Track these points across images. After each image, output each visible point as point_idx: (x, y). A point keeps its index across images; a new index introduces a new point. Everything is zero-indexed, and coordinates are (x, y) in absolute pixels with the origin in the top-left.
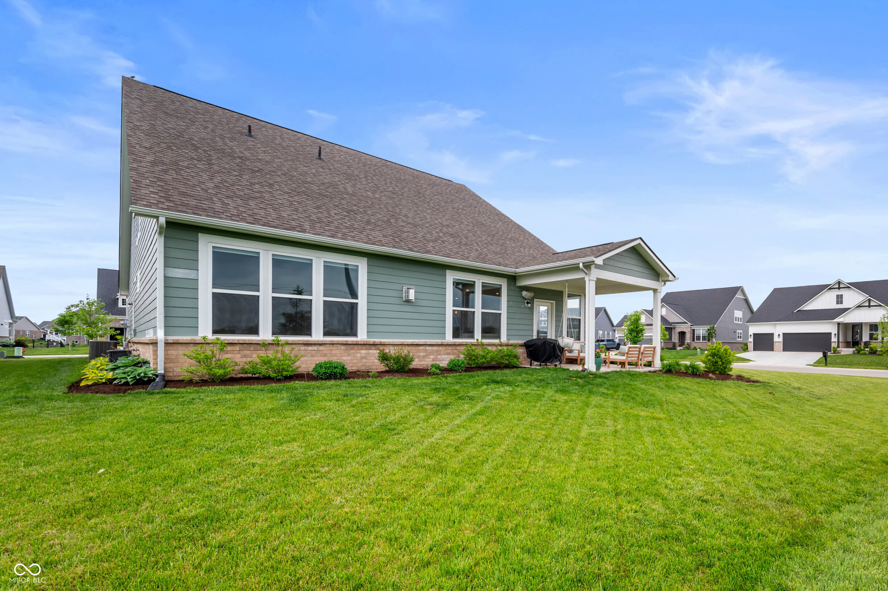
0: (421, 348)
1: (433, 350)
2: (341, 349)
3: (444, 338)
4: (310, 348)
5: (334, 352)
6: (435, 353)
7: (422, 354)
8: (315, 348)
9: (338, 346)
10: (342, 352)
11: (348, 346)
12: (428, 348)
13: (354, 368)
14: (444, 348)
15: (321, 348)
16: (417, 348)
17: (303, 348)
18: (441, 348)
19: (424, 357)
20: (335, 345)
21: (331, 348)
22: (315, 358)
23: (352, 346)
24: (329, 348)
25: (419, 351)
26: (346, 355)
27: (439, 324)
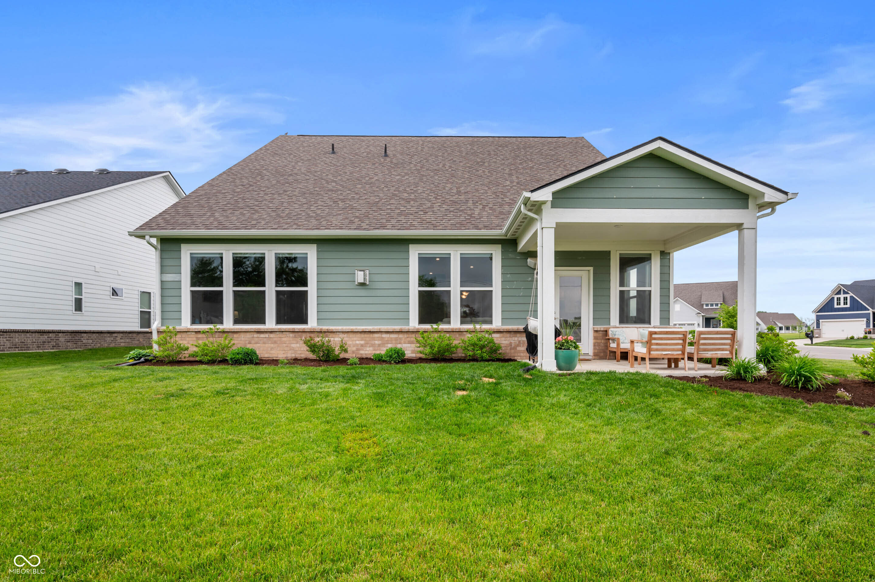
0: (376, 335)
1: (391, 338)
2: (290, 337)
3: (408, 324)
4: (262, 336)
5: (284, 339)
6: (394, 342)
7: (377, 342)
8: (267, 335)
9: (287, 333)
10: (291, 339)
11: (296, 334)
12: (384, 335)
13: (302, 356)
14: (406, 335)
15: (272, 335)
16: (371, 335)
17: (256, 335)
18: (401, 336)
19: (379, 345)
20: (284, 333)
21: (281, 335)
22: (267, 345)
23: (300, 334)
24: (278, 336)
25: (374, 339)
26: (295, 342)
27: (402, 308)
